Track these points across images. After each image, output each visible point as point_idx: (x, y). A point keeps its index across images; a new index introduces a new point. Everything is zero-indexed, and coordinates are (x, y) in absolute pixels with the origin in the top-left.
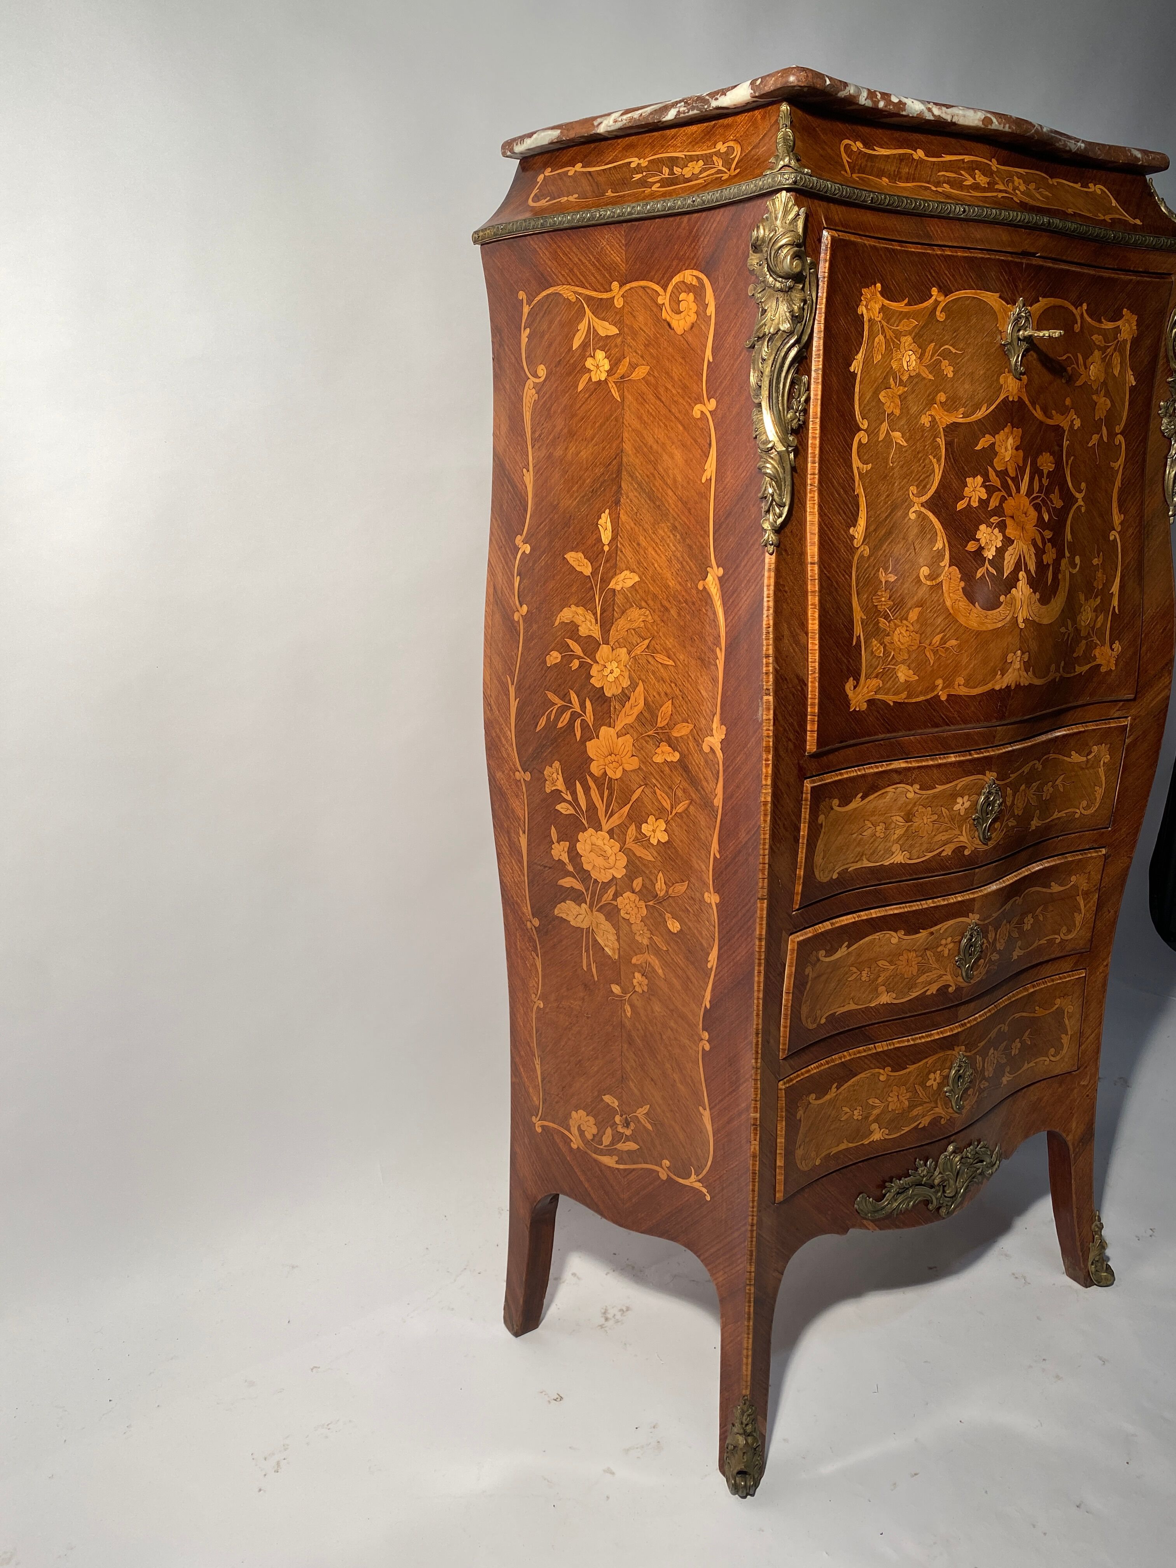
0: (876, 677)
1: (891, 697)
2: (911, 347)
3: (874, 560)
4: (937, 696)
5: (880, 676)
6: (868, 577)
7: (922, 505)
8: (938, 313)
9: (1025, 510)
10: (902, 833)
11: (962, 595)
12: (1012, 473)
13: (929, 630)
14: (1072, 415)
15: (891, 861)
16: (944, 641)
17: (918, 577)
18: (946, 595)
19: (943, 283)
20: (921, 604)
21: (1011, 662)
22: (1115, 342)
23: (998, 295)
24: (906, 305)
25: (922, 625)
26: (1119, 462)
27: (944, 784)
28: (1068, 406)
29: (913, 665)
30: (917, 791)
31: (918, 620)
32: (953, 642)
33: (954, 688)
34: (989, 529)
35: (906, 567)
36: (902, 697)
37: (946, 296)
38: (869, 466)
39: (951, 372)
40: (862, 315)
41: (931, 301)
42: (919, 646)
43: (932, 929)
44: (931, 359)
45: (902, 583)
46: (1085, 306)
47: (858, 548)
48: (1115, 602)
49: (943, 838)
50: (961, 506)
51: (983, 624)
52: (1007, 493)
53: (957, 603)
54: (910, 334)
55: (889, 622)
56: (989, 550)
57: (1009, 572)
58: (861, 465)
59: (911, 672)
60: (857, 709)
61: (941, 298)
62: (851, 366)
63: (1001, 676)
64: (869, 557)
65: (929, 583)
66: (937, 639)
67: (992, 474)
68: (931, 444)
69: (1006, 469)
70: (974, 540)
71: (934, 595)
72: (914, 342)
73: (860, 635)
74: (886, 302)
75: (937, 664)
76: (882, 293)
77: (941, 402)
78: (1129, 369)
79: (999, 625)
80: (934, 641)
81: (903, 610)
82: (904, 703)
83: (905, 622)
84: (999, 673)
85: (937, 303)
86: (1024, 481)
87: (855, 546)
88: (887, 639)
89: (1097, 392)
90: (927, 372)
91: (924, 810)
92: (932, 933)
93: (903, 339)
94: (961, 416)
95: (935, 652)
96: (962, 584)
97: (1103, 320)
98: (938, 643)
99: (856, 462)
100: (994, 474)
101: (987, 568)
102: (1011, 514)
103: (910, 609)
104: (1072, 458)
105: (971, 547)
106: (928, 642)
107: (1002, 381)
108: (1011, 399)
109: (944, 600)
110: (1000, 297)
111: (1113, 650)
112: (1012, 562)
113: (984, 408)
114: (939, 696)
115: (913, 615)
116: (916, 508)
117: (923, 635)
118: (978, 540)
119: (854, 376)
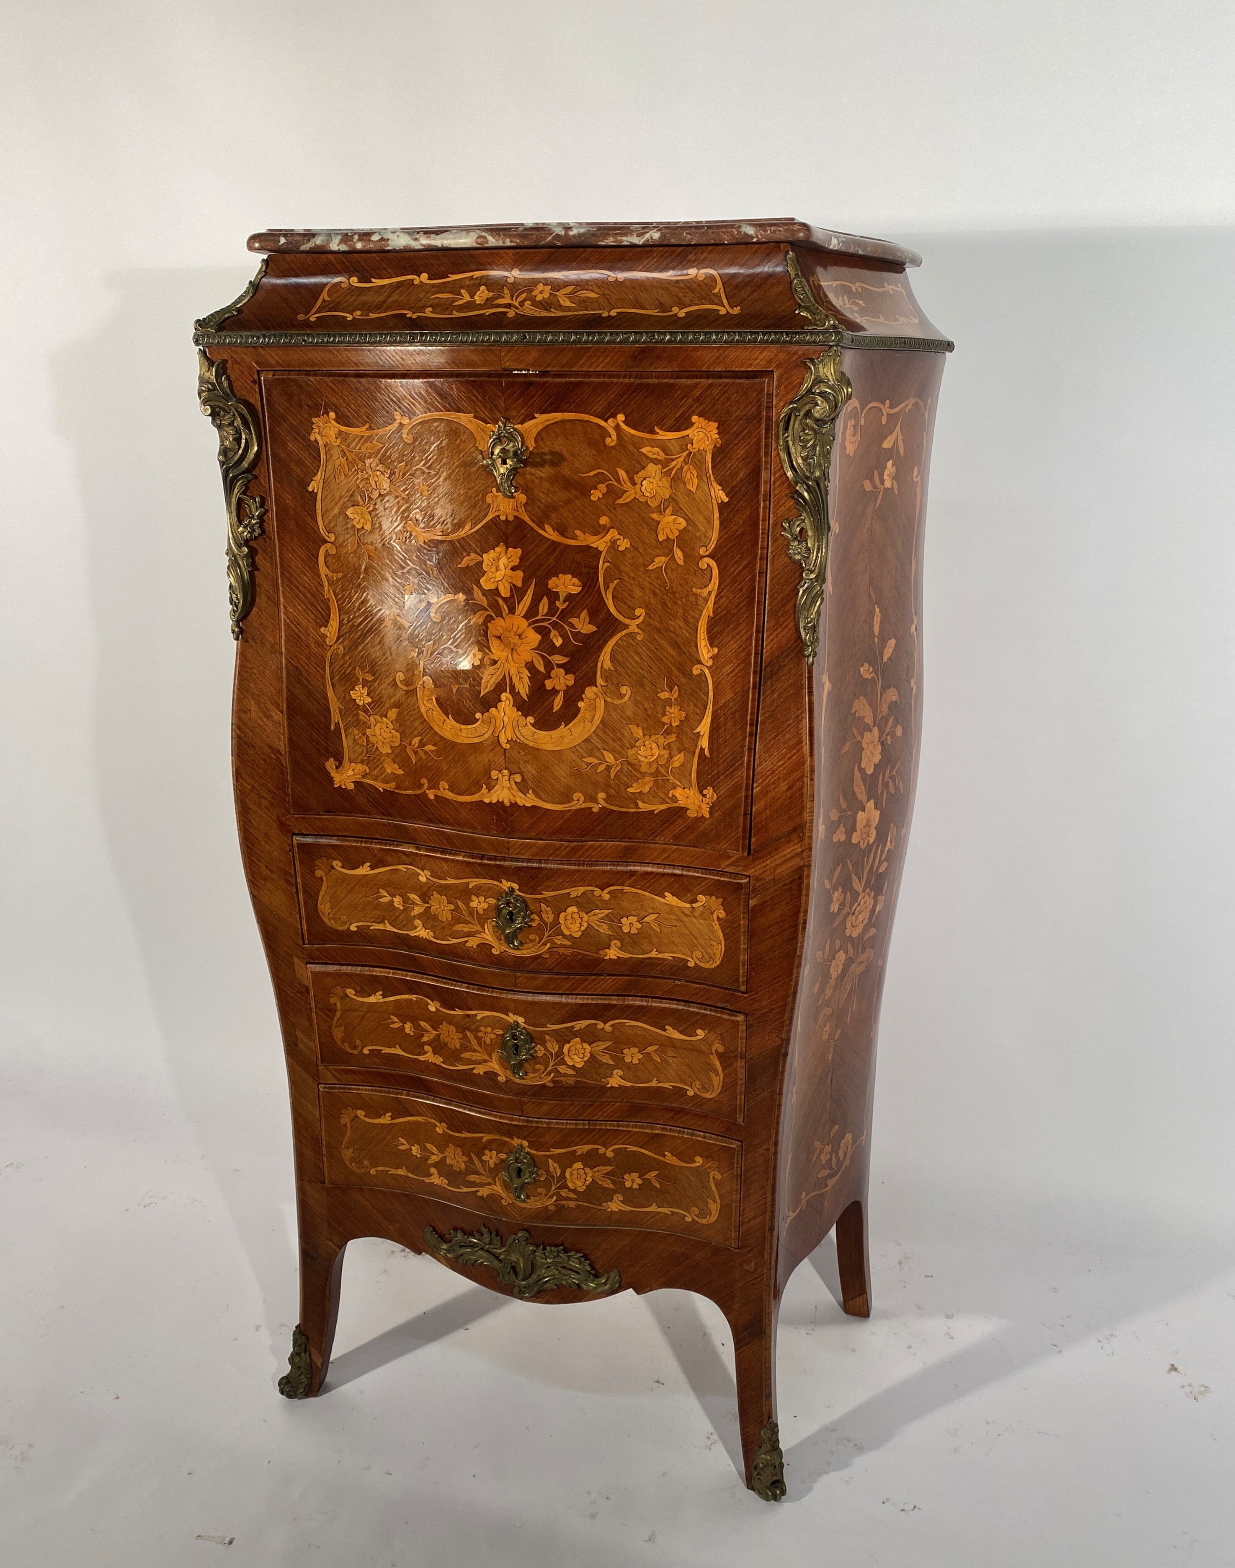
0: (362, 762)
1: (380, 784)
2: (378, 468)
3: (349, 659)
4: (425, 794)
5: (365, 762)
6: (344, 672)
8: (404, 435)
9: (520, 631)
10: (422, 911)
11: (436, 705)
12: (505, 592)
13: (408, 731)
14: (613, 534)
15: (417, 934)
16: (422, 744)
17: (394, 680)
18: (420, 701)
19: (405, 407)
20: (397, 705)
21: (497, 779)
22: (685, 454)
23: (472, 415)
24: (367, 429)
25: (400, 725)
26: (710, 587)
27: (454, 878)
28: (605, 526)
29: (398, 760)
30: (429, 877)
31: (396, 719)
32: (432, 748)
33: (439, 790)
35: (383, 670)
36: (391, 786)
37: (411, 419)
38: (340, 575)
39: (426, 491)
40: (316, 440)
41: (396, 425)
42: (400, 744)
43: (468, 1012)
44: (402, 478)
45: (379, 684)
46: (621, 417)
47: (331, 646)
48: (704, 743)
49: (465, 930)
51: (457, 735)
52: (495, 613)
53: (431, 711)
54: (376, 456)
55: (369, 716)
57: (486, 691)
58: (330, 574)
59: (397, 766)
60: (344, 787)
61: (406, 421)
62: (309, 485)
63: (487, 790)
64: (344, 655)
65: (404, 688)
66: (416, 741)
67: (477, 592)
69: (497, 589)
71: (409, 700)
72: (381, 463)
73: (338, 722)
74: (343, 428)
75: (419, 764)
76: (337, 420)
77: (417, 520)
78: (714, 484)
79: (476, 740)
80: (413, 743)
81: (382, 707)
82: (393, 792)
83: (384, 719)
84: (484, 787)
85: (402, 425)
86: (523, 602)
87: (327, 643)
88: (368, 732)
89: (660, 510)
90: (400, 491)
91: (439, 896)
92: (468, 1016)
93: (368, 461)
94: (441, 533)
95: (416, 753)
96: (436, 694)
97: (657, 430)
98: (417, 745)
99: (323, 570)
100: (480, 593)
102: (498, 634)
103: (388, 708)
104: (616, 582)
106: (408, 741)
107: (489, 500)
108: (503, 518)
109: (418, 706)
110: (475, 417)
111: (704, 796)
112: (492, 681)
113: (468, 527)
114: (427, 795)
115: (393, 713)
117: (403, 735)
119: (314, 495)
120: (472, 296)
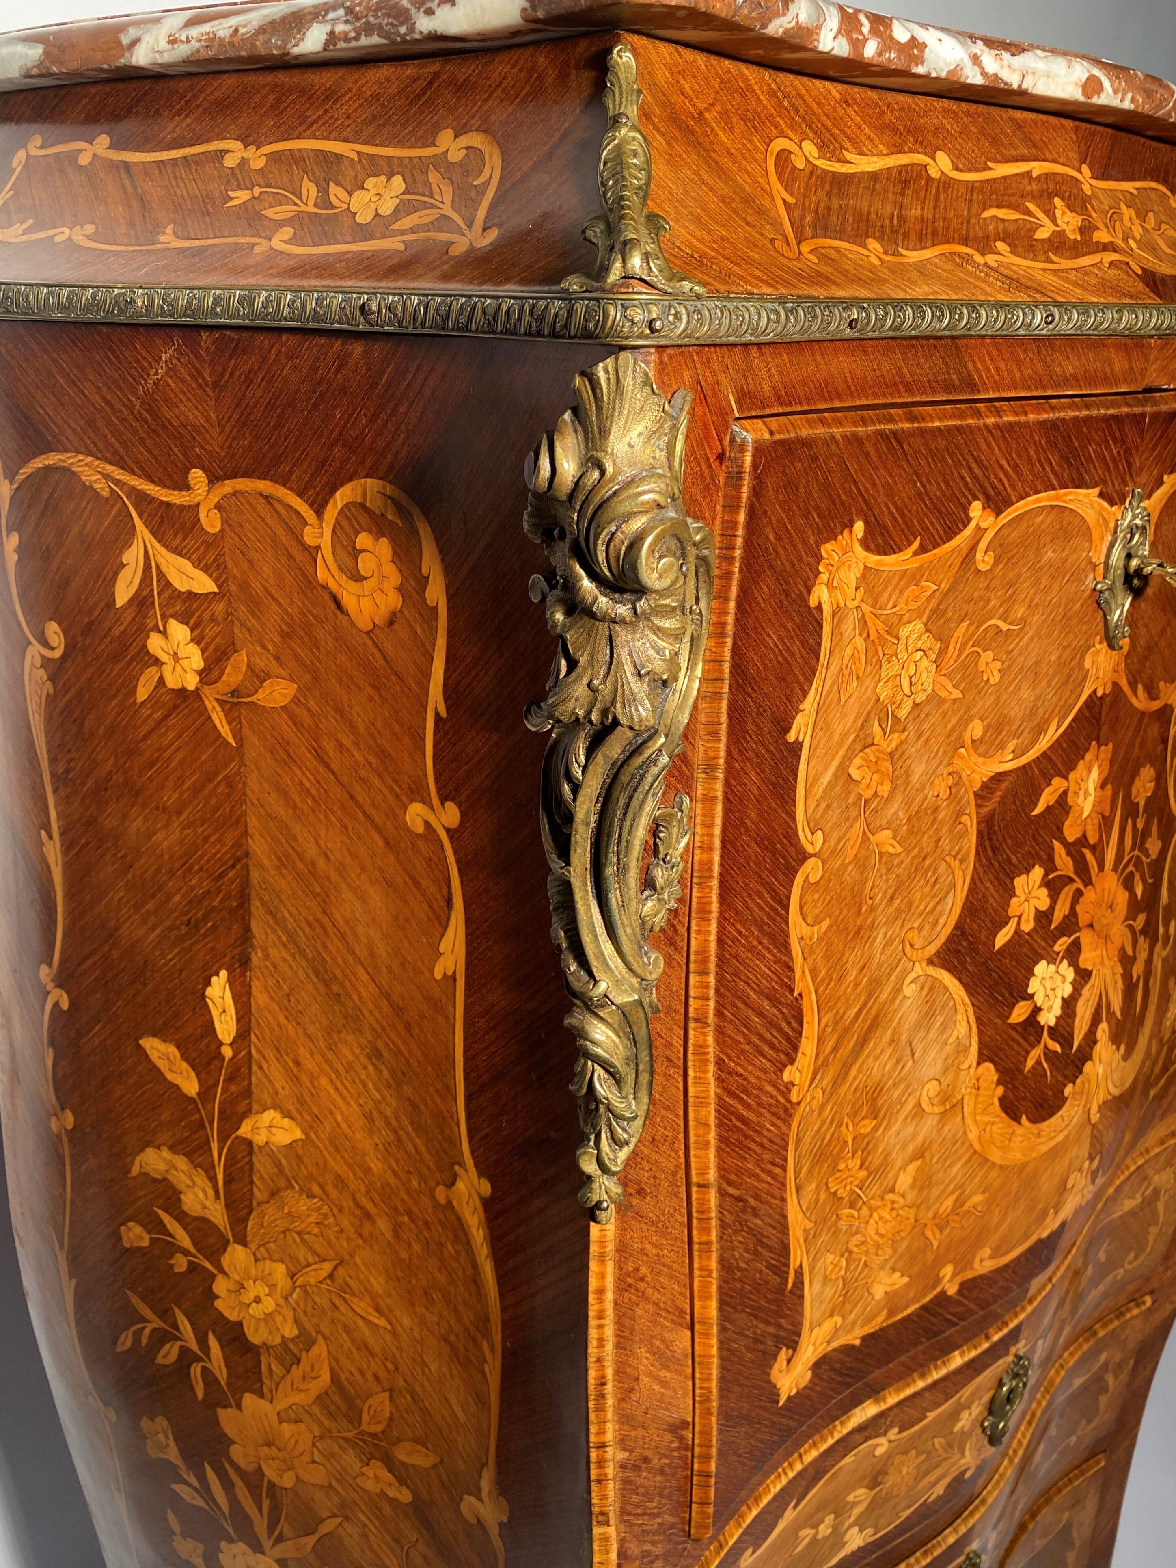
0: (831, 1314)
1: (857, 1333)
2: (920, 644)
3: (831, 1108)
4: (942, 1293)
5: (839, 1308)
6: (820, 1146)
7: (930, 962)
8: (979, 555)
9: (1110, 898)
11: (998, 1112)
12: (1091, 835)
13: (933, 1194)
16: (960, 1202)
17: (919, 1104)
18: (968, 1121)
19: (994, 488)
20: (920, 1154)
23: (1096, 491)
24: (915, 553)
25: (920, 1190)
27: (940, 1405)
29: (900, 1263)
30: (894, 1437)
31: (913, 1186)
32: (977, 1199)
33: (972, 1268)
34: (1052, 967)
35: (895, 1094)
36: (877, 1323)
37: (998, 513)
38: (825, 925)
39: (996, 673)
40: (819, 607)
41: (968, 532)
42: (914, 1228)
44: (959, 655)
45: (885, 1128)
47: (799, 1103)
50: (1002, 939)
51: (1030, 1148)
52: (1083, 882)
53: (987, 1129)
54: (920, 617)
55: (858, 1210)
56: (1050, 1009)
57: (1080, 1037)
58: (806, 930)
59: (897, 1275)
60: (791, 1392)
61: (988, 522)
62: (789, 729)
63: (1053, 1214)
64: (822, 1108)
65: (937, 1109)
66: (947, 1203)
67: (1059, 854)
68: (951, 830)
69: (1084, 834)
70: (1024, 999)
71: (946, 1128)
72: (928, 631)
73: (801, 1266)
74: (874, 559)
75: (944, 1244)
76: (866, 543)
77: (973, 741)
79: (1059, 1138)
80: (942, 1209)
81: (885, 1177)
82: (880, 1330)
83: (888, 1197)
84: (1051, 1210)
85: (980, 531)
86: (1110, 842)
87: (794, 1099)
88: (853, 1242)
90: (950, 687)
93: (904, 632)
94: (1011, 756)
95: (943, 1227)
96: (1000, 1090)
98: (949, 1209)
99: (797, 929)
100: (1063, 852)
101: (1046, 1047)
102: (1088, 922)
103: (900, 1169)
105: (1019, 1013)
106: (930, 1214)
107: (1088, 663)
108: (1100, 693)
109: (964, 1132)
110: (1101, 495)
112: (1087, 1015)
113: (1052, 727)
114: (945, 1292)
115: (905, 1179)
116: (918, 969)
117: (922, 1206)
118: (1032, 996)
119: (798, 745)
120: (1054, 221)
